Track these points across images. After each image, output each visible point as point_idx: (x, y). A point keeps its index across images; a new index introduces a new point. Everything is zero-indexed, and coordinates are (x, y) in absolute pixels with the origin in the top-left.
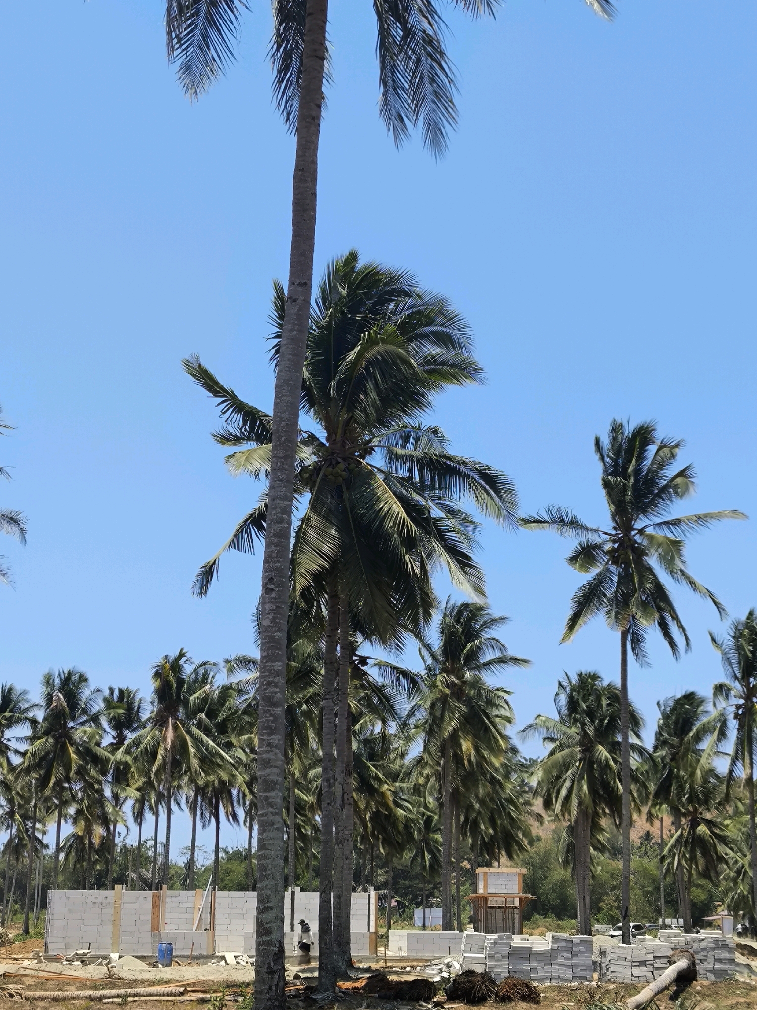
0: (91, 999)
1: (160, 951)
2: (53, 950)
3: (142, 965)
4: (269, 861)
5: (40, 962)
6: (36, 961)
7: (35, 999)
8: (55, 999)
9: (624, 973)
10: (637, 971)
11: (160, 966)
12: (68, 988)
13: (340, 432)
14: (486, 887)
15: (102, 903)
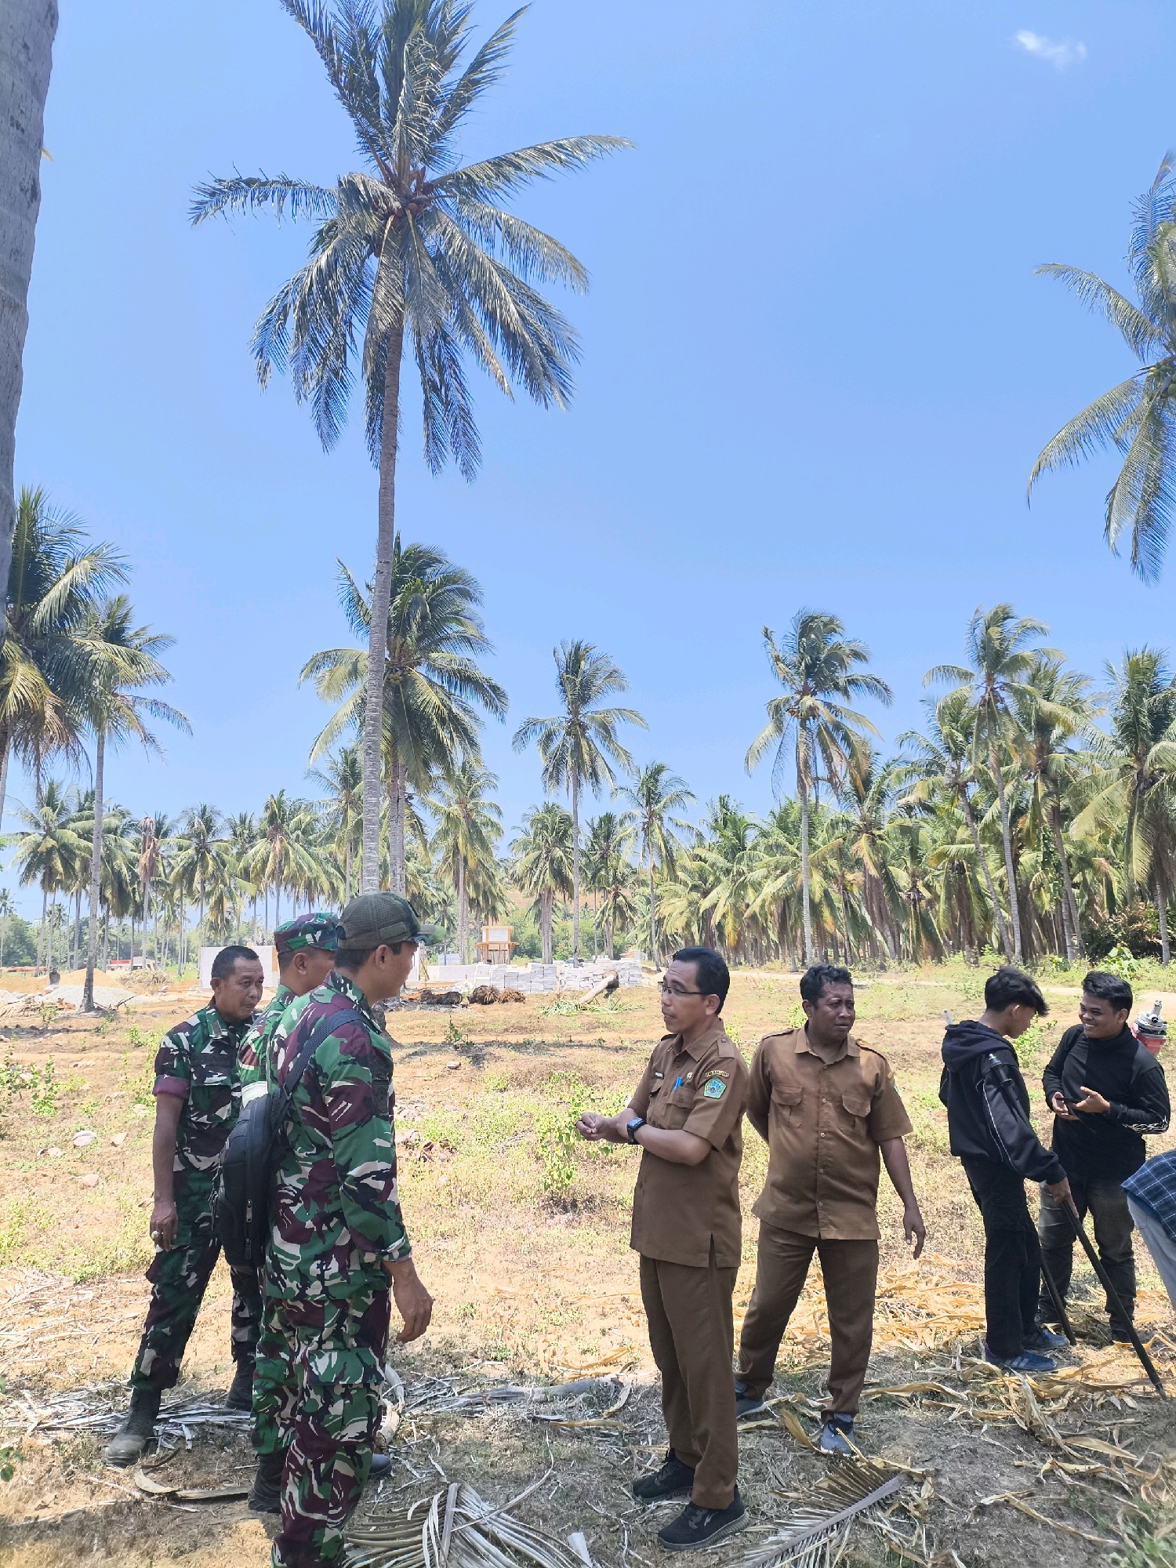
9: (575, 985)
10: (583, 984)
13: (398, 651)
14: (487, 938)
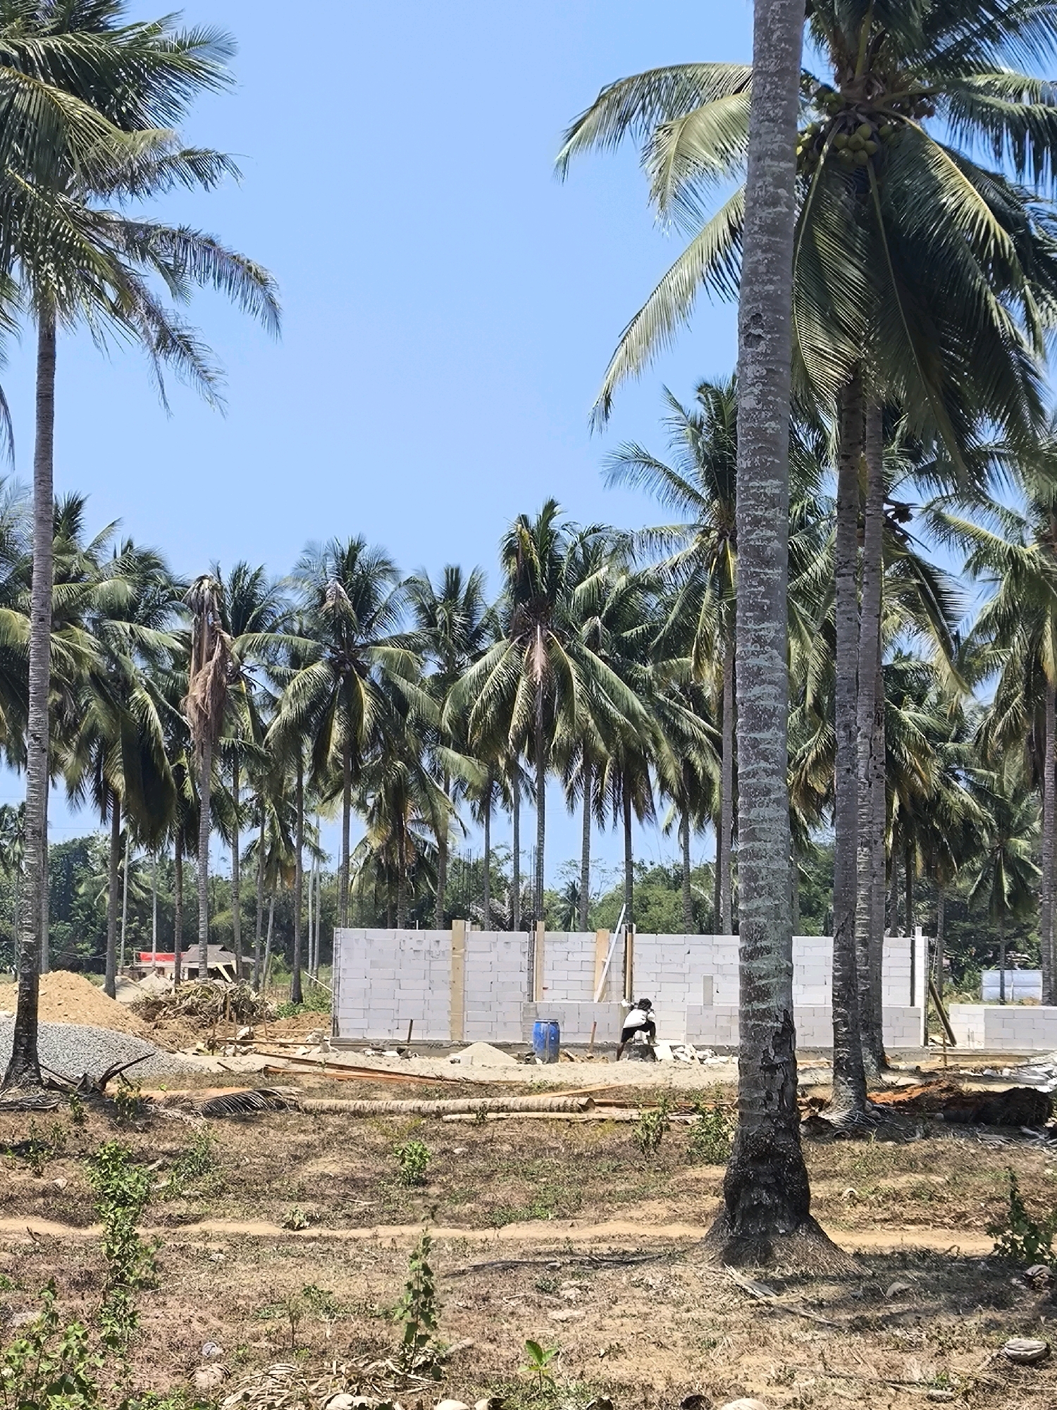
0: (419, 1113)
1: (537, 1034)
2: (348, 1030)
3: (508, 1059)
4: (761, 863)
5: (326, 1051)
6: (319, 1049)
7: (323, 1112)
8: (358, 1114)
11: (538, 1061)
12: (379, 1094)
13: (861, 63)
15: (429, 952)
